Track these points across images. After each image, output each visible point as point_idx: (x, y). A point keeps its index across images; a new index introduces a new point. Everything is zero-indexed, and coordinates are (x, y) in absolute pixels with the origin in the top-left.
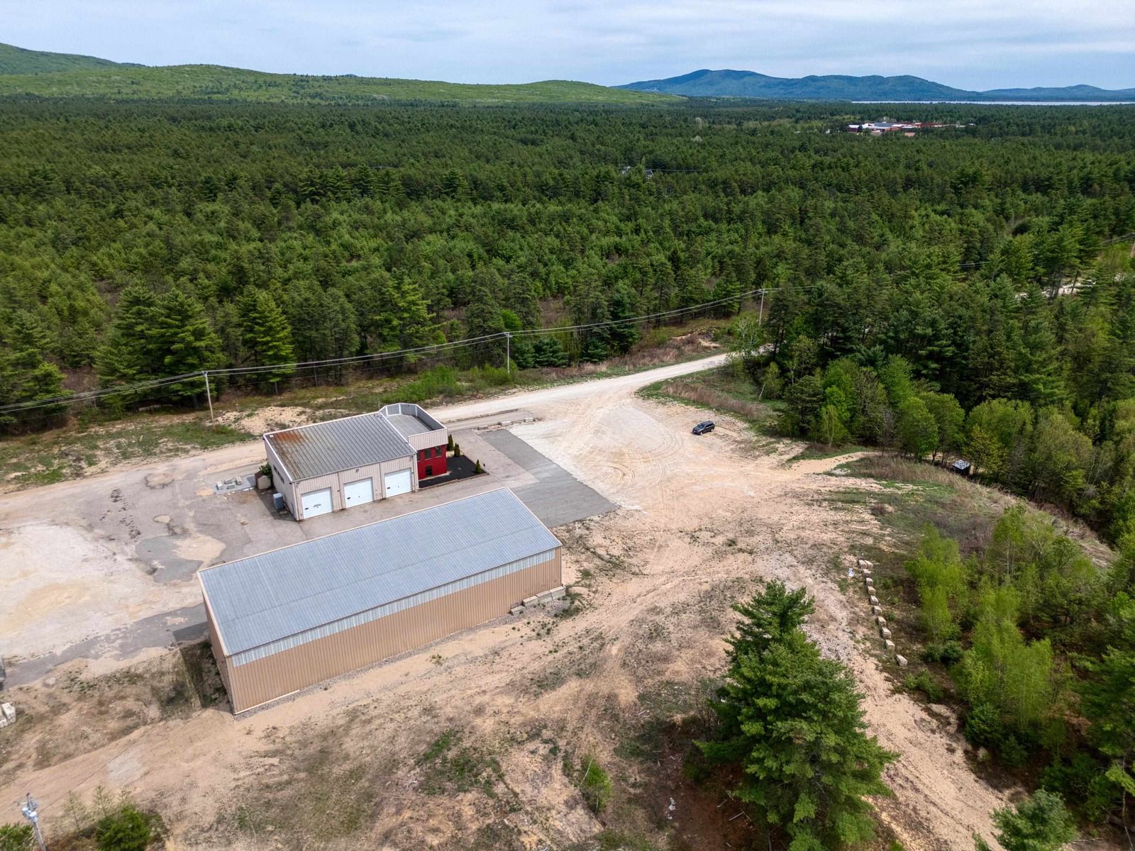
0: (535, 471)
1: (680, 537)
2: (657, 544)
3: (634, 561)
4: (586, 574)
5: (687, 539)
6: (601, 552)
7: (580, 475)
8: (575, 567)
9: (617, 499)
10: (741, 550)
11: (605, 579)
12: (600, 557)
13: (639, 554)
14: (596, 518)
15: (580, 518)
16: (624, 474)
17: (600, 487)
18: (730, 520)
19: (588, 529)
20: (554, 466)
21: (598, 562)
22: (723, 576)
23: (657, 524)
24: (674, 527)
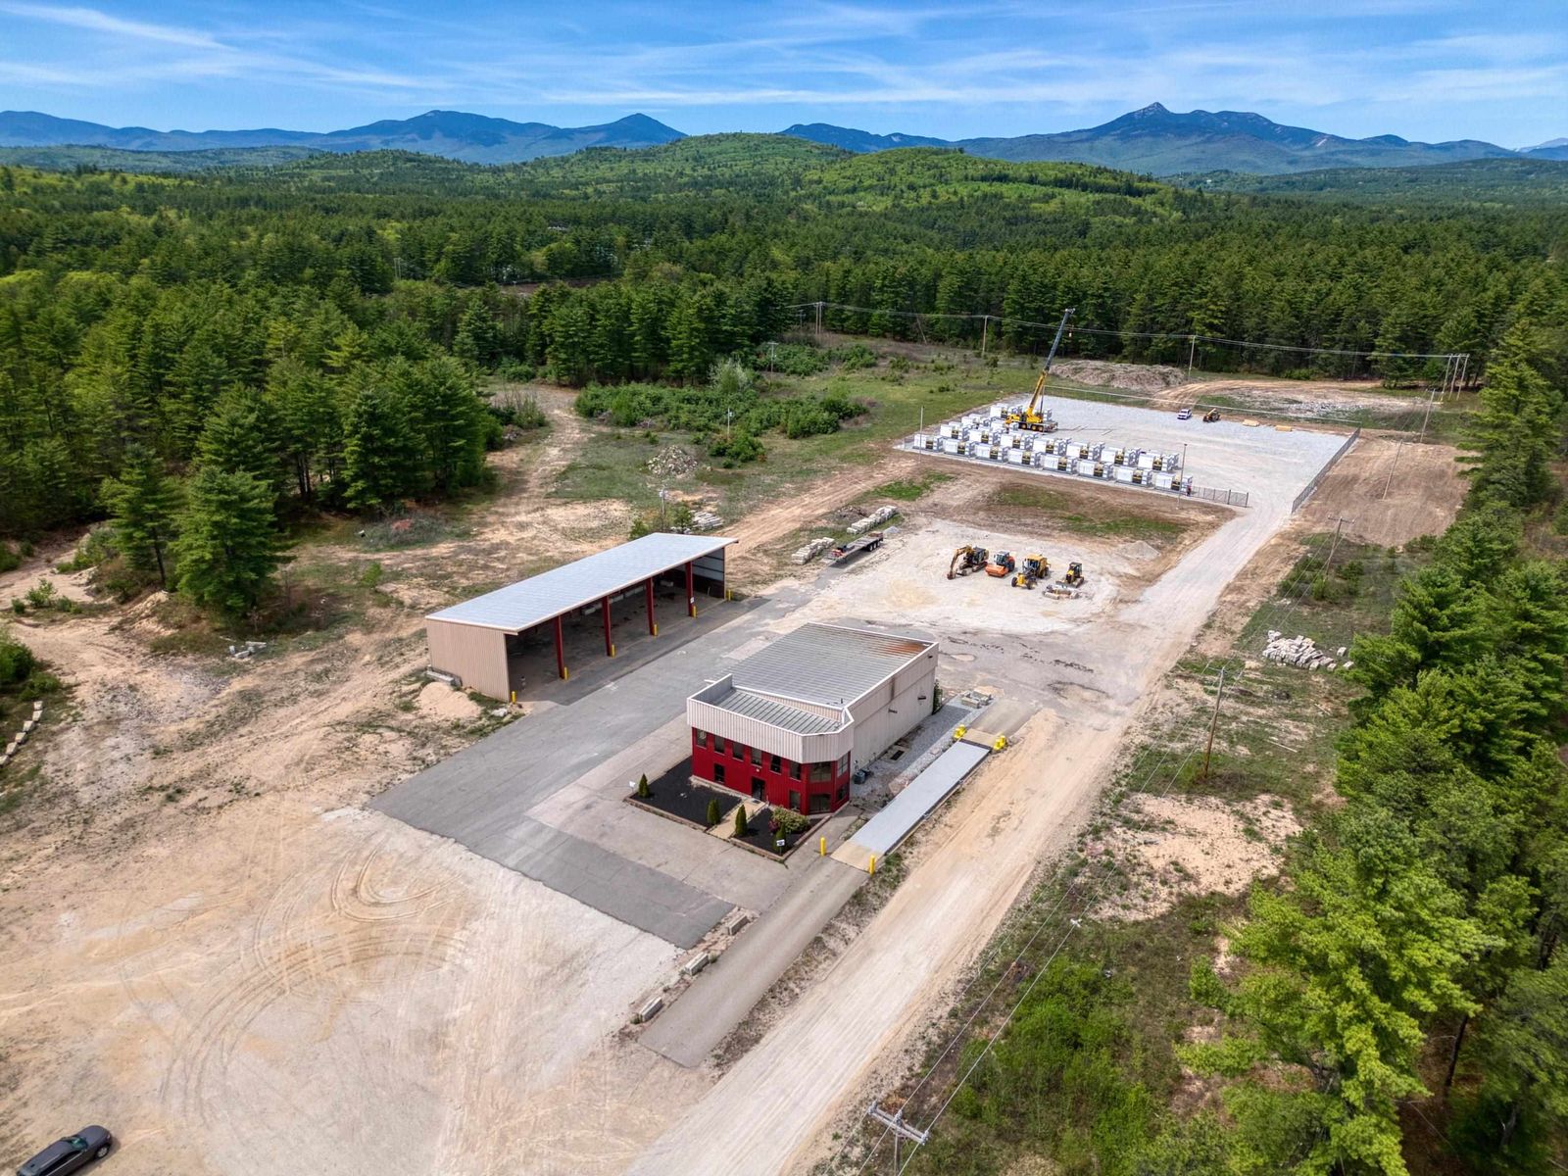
0: (546, 837)
1: (262, 784)
2: (303, 766)
3: (341, 736)
4: (407, 708)
5: (250, 784)
6: (388, 734)
7: (449, 855)
8: (424, 712)
9: (372, 821)
10: (163, 788)
11: (382, 708)
12: (392, 729)
13: (334, 745)
14: (405, 777)
15: (432, 770)
16: (355, 891)
17: (404, 840)
18: (154, 842)
19: (415, 759)
20: (511, 861)
21: (393, 723)
22: (211, 750)
23: (298, 795)
24: (269, 799)
